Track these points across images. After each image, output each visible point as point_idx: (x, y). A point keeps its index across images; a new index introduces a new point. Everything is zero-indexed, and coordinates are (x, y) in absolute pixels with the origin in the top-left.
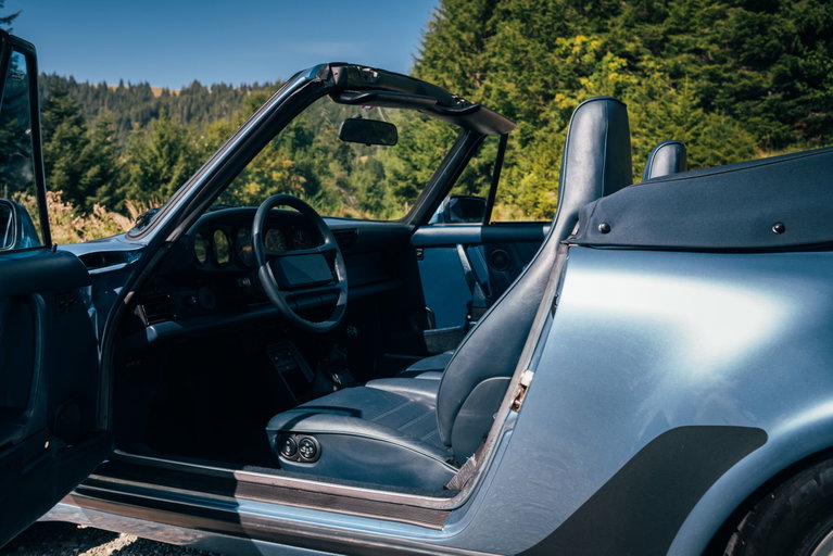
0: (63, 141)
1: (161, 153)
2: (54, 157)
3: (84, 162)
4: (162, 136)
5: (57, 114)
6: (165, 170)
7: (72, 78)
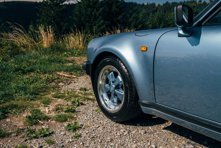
0: (134, 18)
1: (157, 21)
2: (131, 22)
3: (138, 23)
4: (158, 16)
5: (133, 11)
6: (158, 26)
7: (136, 3)
